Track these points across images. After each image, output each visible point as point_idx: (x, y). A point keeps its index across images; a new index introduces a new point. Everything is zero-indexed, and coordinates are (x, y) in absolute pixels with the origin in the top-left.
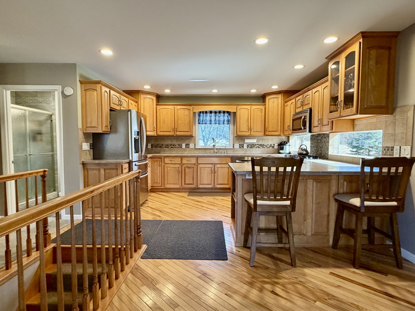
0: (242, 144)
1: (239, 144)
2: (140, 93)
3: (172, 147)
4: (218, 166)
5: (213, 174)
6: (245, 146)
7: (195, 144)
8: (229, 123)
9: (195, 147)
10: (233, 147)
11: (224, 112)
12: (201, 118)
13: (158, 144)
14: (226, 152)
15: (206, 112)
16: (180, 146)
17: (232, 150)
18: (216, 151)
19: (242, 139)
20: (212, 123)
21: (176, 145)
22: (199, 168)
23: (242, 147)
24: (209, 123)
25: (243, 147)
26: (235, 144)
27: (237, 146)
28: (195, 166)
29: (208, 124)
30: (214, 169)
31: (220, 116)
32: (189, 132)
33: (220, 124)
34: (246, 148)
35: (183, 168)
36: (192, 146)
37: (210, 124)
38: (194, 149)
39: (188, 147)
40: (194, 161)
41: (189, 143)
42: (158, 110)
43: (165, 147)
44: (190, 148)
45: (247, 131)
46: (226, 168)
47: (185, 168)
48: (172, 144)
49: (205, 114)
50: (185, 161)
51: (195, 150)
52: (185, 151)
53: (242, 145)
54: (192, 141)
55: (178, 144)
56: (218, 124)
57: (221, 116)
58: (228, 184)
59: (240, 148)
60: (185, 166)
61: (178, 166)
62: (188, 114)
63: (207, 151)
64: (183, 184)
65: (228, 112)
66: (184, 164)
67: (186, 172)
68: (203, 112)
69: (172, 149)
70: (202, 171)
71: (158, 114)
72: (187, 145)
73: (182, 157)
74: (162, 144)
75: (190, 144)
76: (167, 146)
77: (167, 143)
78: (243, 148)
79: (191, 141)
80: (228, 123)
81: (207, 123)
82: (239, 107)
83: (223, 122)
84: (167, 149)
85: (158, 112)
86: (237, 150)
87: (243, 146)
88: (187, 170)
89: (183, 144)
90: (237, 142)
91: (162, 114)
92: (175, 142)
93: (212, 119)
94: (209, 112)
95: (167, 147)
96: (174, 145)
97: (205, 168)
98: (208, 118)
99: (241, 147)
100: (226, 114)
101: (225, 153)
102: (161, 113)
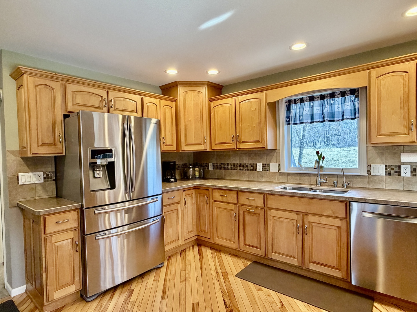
0: (396, 166)
1: (384, 166)
2: (178, 86)
3: (241, 170)
4: (311, 218)
5: (300, 237)
6: (406, 172)
7: (279, 165)
8: (357, 115)
9: (279, 169)
10: (369, 172)
11: (343, 94)
12: (293, 114)
13: (222, 164)
14: (345, 184)
15: (302, 100)
16: (254, 168)
17: (366, 180)
18: (322, 181)
19: (395, 154)
20: (315, 120)
21: (247, 166)
22: (269, 218)
23: (396, 172)
24: (309, 121)
25: (399, 173)
26: (372, 166)
27: (379, 170)
28: (262, 213)
29: (306, 123)
30: (303, 226)
31: (334, 104)
32: (260, 142)
33: (333, 121)
34: (409, 174)
35: (241, 212)
36: (273, 167)
37: (311, 123)
38: (278, 173)
39: (268, 170)
40: (259, 201)
41: (268, 163)
42: (212, 108)
43: (232, 169)
44: (271, 171)
45: (406, 132)
46: (334, 227)
47: (244, 213)
48: (241, 164)
49: (298, 105)
50: (243, 200)
51: (280, 175)
52: (262, 176)
53: (396, 169)
54: (274, 159)
55: (250, 164)
56: (330, 121)
57: (337, 102)
58: (338, 269)
59: (389, 174)
60: (245, 208)
61: (232, 207)
62: (257, 109)
63: (303, 178)
64: (242, 244)
65: (353, 92)
66: (242, 205)
67: (247, 222)
68: (295, 102)
69: (241, 171)
70: (277, 223)
71: (212, 115)
72: (266, 167)
73: (238, 192)
74: (227, 164)
75: (270, 164)
76: (234, 167)
77: (234, 162)
78: (400, 175)
79: (272, 158)
80: (353, 117)
81: (304, 121)
82: (374, 73)
83: (341, 116)
84: (234, 172)
85: (211, 111)
86: (382, 181)
87: (400, 169)
88: (248, 217)
89: (258, 164)
90: (378, 160)
91: (217, 114)
92: (246, 161)
93: (315, 112)
94: (308, 98)
95: (235, 169)
96: (244, 166)
97: (282, 220)
98: (307, 111)
99: (393, 172)
100: (349, 98)
101: (343, 187)
102: (216, 112)
